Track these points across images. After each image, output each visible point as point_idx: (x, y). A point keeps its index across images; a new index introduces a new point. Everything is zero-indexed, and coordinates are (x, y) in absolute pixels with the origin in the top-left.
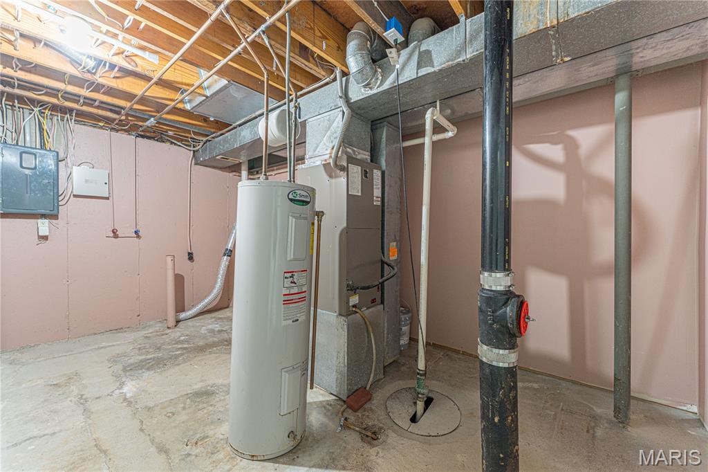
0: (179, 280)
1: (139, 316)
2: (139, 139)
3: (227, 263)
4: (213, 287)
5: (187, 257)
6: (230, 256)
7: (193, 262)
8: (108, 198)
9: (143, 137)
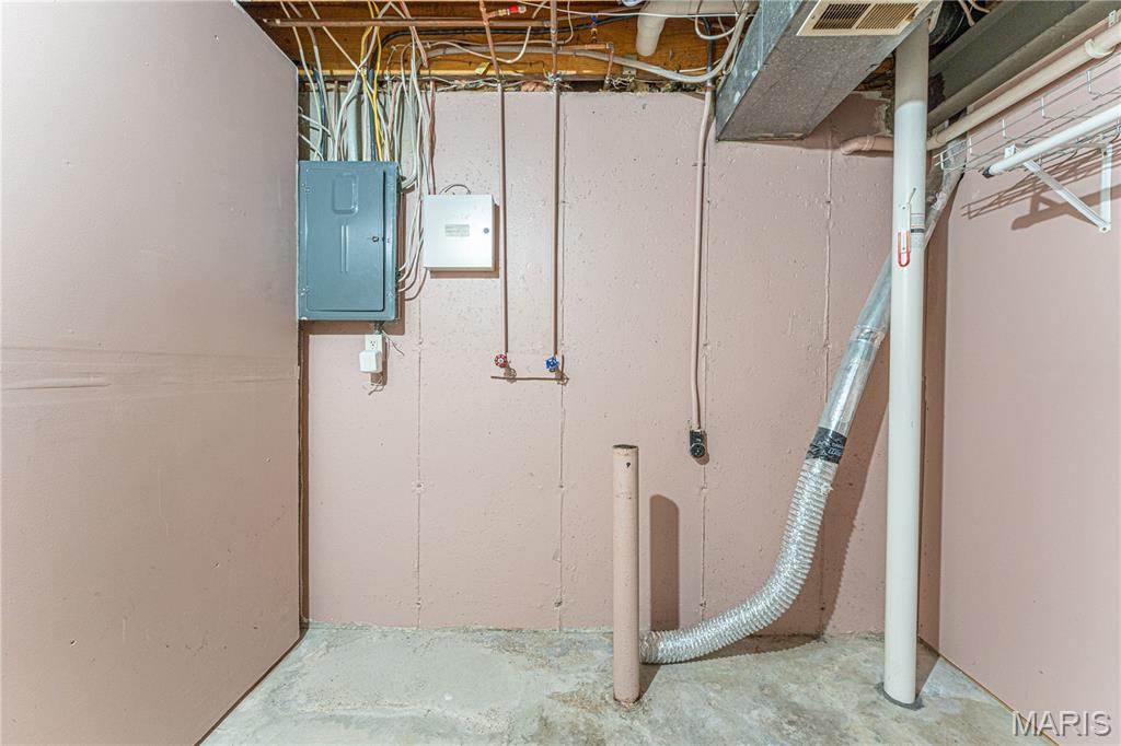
0: (665, 516)
1: (560, 604)
2: (569, 97)
3: (825, 488)
4: (770, 573)
5: (687, 447)
6: (836, 460)
7: (706, 461)
8: (493, 272)
9: (578, 85)
